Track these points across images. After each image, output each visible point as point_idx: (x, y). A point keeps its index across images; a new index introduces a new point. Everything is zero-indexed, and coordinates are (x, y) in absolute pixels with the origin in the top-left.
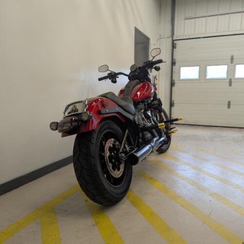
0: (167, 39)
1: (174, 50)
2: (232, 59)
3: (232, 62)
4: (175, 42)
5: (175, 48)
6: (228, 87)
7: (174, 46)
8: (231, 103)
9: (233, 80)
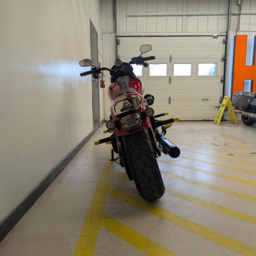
0: (110, 34)
1: (118, 46)
2: (171, 58)
3: (170, 62)
4: (118, 38)
5: (119, 44)
6: (168, 84)
7: (117, 43)
8: (172, 99)
9: (172, 78)
